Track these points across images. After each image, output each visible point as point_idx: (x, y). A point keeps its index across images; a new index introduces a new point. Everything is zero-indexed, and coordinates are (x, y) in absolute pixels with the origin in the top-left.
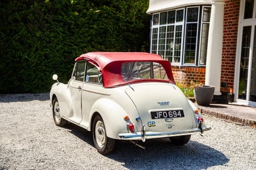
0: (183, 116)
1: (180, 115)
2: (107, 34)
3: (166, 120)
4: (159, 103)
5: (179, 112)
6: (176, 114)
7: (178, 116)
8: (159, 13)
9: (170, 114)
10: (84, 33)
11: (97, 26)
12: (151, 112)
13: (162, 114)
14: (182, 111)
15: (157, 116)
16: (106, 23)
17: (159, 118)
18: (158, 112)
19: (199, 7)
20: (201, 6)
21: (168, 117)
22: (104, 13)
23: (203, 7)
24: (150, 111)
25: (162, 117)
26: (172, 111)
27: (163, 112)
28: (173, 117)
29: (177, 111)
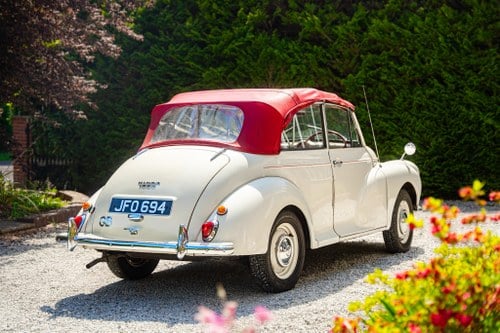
0: (167, 212)
1: (163, 210)
3: (129, 216)
4: (139, 183)
5: (163, 204)
7: (158, 213)
9: (143, 206)
12: (113, 199)
13: (130, 204)
14: (169, 204)
15: (118, 207)
17: (121, 211)
21: (139, 211)
24: (111, 197)
25: (127, 210)
26: (150, 201)
27: (133, 200)
28: (148, 213)
29: (160, 202)
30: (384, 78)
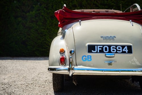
1: (127, 51)
3: (106, 55)
4: (102, 37)
5: (126, 47)
6: (121, 49)
7: (124, 52)
9: (112, 49)
12: (89, 46)
13: (102, 48)
15: (95, 50)
17: (97, 52)
18: (97, 46)
21: (110, 52)
24: (87, 44)
25: (101, 51)
26: (116, 46)
27: (103, 46)
28: (116, 52)
29: (123, 47)
30: (42, 14)
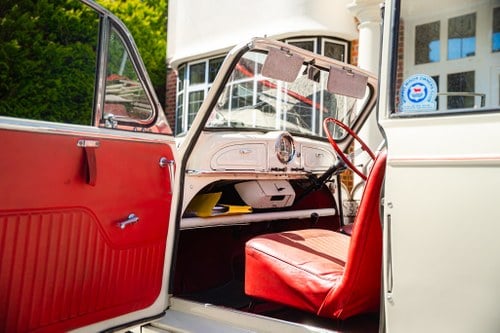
2: (84, 102)
8: (207, 61)
10: (33, 95)
11: (64, 81)
16: (82, 79)
19: (315, 40)
20: (319, 38)
22: (77, 59)
23: (324, 40)
